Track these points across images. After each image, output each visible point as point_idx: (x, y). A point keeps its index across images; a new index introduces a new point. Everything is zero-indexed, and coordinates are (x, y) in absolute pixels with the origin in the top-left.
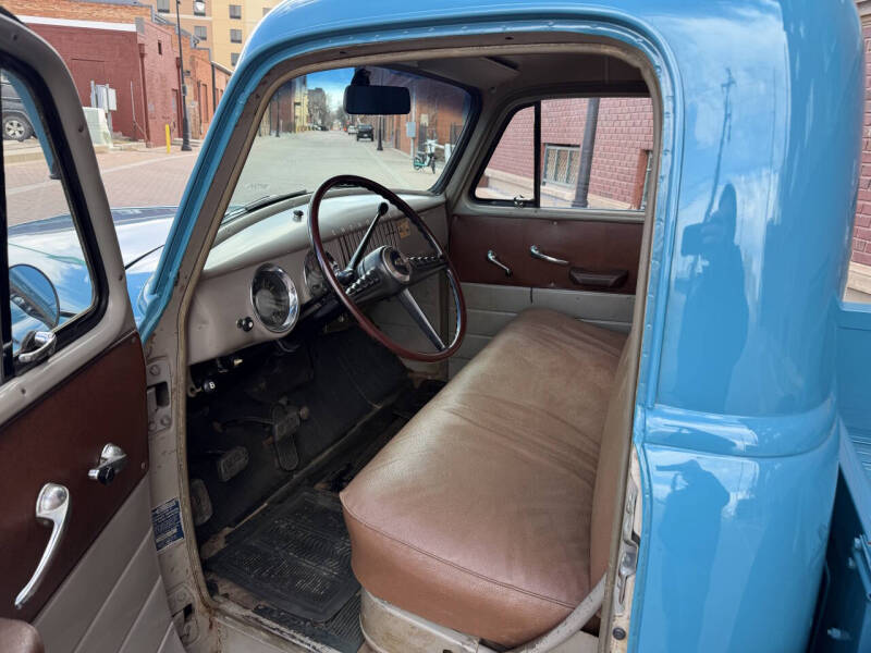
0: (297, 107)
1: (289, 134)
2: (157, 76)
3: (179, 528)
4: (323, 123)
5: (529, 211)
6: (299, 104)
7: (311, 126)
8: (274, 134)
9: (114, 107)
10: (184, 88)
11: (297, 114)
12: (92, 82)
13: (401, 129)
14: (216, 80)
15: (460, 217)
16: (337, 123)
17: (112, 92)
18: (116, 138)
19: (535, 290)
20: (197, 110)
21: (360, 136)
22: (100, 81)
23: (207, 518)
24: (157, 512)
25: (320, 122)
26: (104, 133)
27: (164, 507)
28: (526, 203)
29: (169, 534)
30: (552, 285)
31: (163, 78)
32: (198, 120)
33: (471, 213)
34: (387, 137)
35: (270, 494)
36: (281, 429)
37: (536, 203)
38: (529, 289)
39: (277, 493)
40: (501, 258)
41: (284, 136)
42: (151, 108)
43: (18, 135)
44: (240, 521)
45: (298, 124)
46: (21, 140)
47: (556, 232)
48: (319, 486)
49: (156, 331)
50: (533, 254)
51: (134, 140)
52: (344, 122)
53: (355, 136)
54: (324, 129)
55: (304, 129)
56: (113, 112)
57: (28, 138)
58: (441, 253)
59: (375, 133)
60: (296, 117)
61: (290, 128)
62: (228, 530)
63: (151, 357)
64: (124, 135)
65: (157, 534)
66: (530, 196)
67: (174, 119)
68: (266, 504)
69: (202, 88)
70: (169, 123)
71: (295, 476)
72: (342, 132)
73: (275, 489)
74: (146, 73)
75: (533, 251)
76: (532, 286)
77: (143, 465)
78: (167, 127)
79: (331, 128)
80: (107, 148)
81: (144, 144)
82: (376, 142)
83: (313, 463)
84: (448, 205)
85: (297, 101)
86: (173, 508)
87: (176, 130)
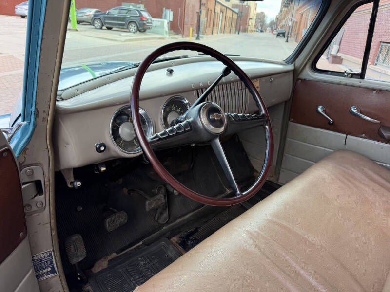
0: (250, 20)
1: (244, 33)
2: (190, 6)
3: (53, 268)
4: (262, 28)
5: (356, 81)
6: (251, 19)
7: (256, 30)
8: (237, 33)
9: (171, 20)
10: (201, 11)
11: (250, 24)
12: (164, 8)
13: (300, 32)
14: (216, 8)
15: (303, 81)
16: (269, 29)
17: (172, 13)
18: (171, 33)
19: (349, 137)
20: (206, 22)
21: (278, 35)
22: (167, 8)
23: (81, 259)
24: (35, 258)
25: (260, 28)
26: (166, 32)
27: (41, 256)
28: (353, 75)
29: (45, 271)
30: (364, 135)
31: (193, 6)
32: (205, 26)
33: (311, 79)
34: (292, 37)
35: (146, 236)
36: (150, 204)
37: (362, 76)
38: (345, 136)
39: (150, 237)
40: (327, 111)
41: (242, 34)
42: (186, 20)
43: (133, 30)
44: (123, 251)
45: (249, 28)
46: (134, 33)
47: (374, 98)
48: (175, 239)
49: (28, 147)
50: (352, 112)
51: (178, 34)
52: (272, 28)
53: (276, 35)
54: (262, 31)
55: (252, 31)
56: (171, 22)
57: (136, 32)
58: (263, 112)
59: (286, 35)
60: (249, 25)
61: (245, 30)
62: (114, 255)
63: (25, 164)
64: (174, 31)
65: (36, 270)
66: (358, 70)
67: (195, 26)
68: (141, 243)
69: (209, 11)
70: (193, 27)
71: (164, 228)
72: (271, 33)
73: (150, 234)
74: (186, 4)
75: (353, 110)
76: (348, 133)
77: (21, 234)
78: (191, 29)
79: (265, 31)
80: (166, 37)
81: (181, 36)
82: (286, 38)
83: (178, 221)
84: (295, 72)
85: (250, 18)
86: (48, 256)
87: (196, 30)
